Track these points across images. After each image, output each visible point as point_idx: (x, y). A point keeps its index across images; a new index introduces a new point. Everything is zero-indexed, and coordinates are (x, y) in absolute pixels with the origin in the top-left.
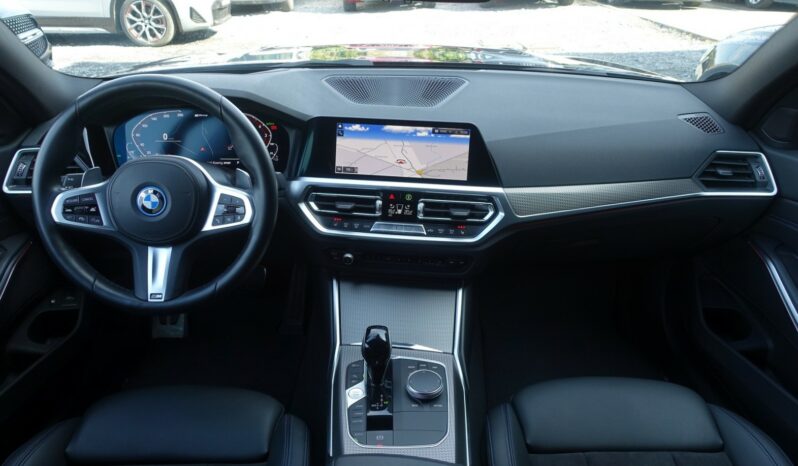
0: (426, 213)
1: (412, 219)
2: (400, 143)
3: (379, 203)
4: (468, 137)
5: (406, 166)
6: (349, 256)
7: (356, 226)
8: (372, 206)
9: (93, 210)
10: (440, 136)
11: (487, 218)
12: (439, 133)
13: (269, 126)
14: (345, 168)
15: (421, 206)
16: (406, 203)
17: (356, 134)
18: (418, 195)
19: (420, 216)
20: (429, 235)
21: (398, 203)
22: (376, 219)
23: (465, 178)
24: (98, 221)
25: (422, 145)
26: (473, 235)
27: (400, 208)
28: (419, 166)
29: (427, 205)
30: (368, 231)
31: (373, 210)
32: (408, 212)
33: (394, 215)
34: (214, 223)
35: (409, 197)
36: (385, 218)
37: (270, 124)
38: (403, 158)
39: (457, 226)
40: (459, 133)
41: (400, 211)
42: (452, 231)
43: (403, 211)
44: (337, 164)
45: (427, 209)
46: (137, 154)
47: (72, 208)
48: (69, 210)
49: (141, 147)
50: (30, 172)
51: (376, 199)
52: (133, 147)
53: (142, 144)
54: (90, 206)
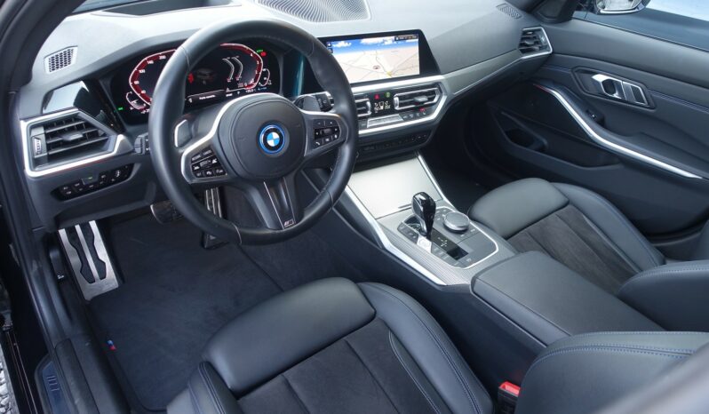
0: (400, 105)
1: (392, 111)
2: (373, 52)
3: (369, 104)
4: (417, 40)
5: (381, 70)
8: (364, 108)
9: (214, 161)
10: (400, 42)
11: (435, 100)
12: (399, 40)
13: (259, 54)
15: (396, 99)
16: (385, 99)
17: (343, 49)
18: (393, 92)
19: (397, 108)
20: (405, 120)
21: (382, 101)
22: (366, 118)
23: (418, 73)
24: (221, 171)
25: (389, 51)
26: (428, 114)
27: (382, 105)
28: (389, 69)
29: (400, 98)
30: (365, 128)
31: (365, 111)
32: (388, 107)
33: (379, 111)
35: (388, 95)
36: (374, 115)
37: (260, 51)
38: (377, 64)
39: (420, 109)
40: (412, 38)
41: (382, 108)
42: (418, 114)
43: (384, 107)
45: (402, 102)
46: (140, 102)
47: (198, 164)
48: (197, 168)
49: (142, 95)
50: (49, 147)
51: (365, 102)
52: (133, 97)
53: (143, 92)
54: (212, 159)
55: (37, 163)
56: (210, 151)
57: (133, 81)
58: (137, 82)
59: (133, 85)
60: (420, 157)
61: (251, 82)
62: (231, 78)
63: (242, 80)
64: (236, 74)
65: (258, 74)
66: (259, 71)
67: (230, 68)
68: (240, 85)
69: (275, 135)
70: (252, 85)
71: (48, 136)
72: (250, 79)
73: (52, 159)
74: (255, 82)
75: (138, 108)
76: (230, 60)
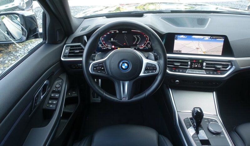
0: (206, 67)
1: (201, 68)
2: (197, 42)
3: (189, 63)
4: (223, 40)
5: (200, 50)
6: (178, 81)
7: (181, 71)
8: (187, 64)
9: (103, 68)
10: (213, 39)
11: (228, 69)
12: (213, 38)
14: (177, 51)
15: (204, 64)
16: (199, 63)
17: (182, 39)
18: (203, 60)
19: (204, 68)
20: (207, 74)
21: (197, 63)
22: (187, 69)
23: (221, 54)
24: (104, 72)
25: (206, 43)
26: (221, 74)
27: (196, 65)
28: (204, 50)
29: (207, 64)
30: (185, 72)
31: (187, 66)
32: (199, 66)
33: (194, 67)
34: (144, 73)
35: (200, 61)
36: (191, 68)
38: (198, 47)
39: (217, 71)
40: (220, 38)
41: (196, 66)
42: (215, 73)
43: (198, 66)
44: (174, 49)
45: (207, 65)
46: (102, 45)
47: (96, 68)
48: (95, 69)
49: (103, 43)
50: (70, 53)
51: (188, 62)
52: (101, 43)
53: (104, 42)
54: (102, 67)
55: (65, 56)
56: (102, 65)
57: (101, 38)
58: (103, 39)
59: (102, 39)
60: (214, 93)
61: (143, 45)
62: (135, 43)
63: (139, 44)
64: (137, 42)
65: (146, 43)
66: (146, 42)
67: (135, 39)
68: (138, 46)
69: (126, 65)
70: (142, 46)
71: (70, 50)
72: (142, 44)
73: (69, 56)
74: (144, 45)
75: (101, 47)
76: (137, 37)
